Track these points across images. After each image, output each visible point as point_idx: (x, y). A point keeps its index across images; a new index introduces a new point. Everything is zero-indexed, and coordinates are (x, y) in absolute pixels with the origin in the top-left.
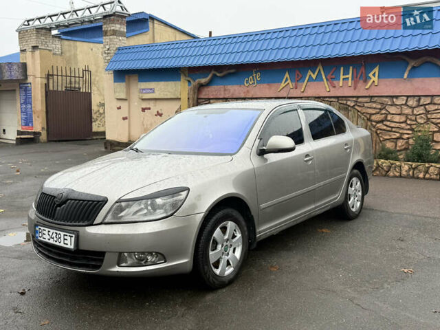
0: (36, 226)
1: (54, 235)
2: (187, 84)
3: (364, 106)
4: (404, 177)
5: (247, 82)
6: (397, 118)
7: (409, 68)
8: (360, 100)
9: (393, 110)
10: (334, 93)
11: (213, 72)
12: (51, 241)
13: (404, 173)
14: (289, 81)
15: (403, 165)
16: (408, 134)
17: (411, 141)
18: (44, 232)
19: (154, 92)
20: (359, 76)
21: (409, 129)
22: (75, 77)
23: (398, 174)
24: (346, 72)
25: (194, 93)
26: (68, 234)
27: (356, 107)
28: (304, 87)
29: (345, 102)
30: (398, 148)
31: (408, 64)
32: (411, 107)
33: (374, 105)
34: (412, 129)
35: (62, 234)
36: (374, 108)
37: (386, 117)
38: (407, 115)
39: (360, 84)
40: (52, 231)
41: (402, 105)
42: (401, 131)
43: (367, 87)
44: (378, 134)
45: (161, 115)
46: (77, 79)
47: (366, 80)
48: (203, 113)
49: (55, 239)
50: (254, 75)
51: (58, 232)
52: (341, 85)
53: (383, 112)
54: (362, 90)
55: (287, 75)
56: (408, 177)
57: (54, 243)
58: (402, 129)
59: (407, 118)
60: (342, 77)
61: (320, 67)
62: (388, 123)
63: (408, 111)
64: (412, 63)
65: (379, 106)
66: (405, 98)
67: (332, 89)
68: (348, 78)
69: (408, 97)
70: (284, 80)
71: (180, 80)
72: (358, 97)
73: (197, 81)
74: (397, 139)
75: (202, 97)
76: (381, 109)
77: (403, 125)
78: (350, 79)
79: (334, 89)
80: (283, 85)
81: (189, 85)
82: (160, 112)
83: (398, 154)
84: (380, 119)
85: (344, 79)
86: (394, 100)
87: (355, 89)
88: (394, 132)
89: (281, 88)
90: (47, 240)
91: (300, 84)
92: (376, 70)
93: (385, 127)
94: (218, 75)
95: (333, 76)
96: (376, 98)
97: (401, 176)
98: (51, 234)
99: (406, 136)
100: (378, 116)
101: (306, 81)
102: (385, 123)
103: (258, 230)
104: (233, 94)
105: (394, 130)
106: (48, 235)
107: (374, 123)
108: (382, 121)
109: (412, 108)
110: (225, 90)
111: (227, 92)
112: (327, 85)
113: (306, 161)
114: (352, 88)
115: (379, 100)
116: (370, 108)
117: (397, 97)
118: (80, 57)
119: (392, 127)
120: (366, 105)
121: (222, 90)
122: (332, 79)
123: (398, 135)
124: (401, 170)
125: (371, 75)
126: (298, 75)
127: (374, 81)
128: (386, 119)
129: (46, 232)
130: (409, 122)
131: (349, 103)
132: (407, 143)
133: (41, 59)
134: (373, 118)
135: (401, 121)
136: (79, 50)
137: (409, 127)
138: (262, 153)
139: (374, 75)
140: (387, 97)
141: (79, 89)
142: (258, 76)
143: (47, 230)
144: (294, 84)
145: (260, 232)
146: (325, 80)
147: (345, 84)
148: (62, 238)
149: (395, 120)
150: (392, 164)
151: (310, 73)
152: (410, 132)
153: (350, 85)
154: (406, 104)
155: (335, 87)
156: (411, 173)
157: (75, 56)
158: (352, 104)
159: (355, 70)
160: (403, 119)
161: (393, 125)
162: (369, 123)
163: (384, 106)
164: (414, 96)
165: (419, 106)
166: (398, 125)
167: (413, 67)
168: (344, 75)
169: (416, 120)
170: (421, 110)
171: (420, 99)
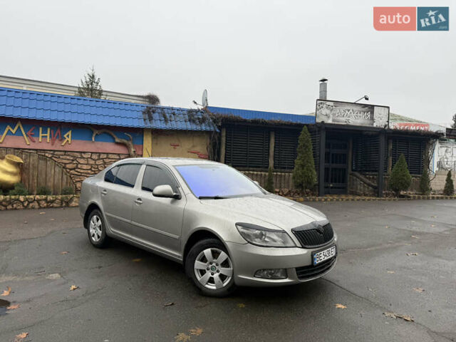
3: (59, 158)
6: (85, 167)
7: (94, 135)
8: (56, 153)
9: (82, 161)
10: (33, 146)
24: (45, 131)
27: (53, 158)
29: (43, 154)
31: (93, 132)
33: (68, 157)
36: (69, 160)
37: (77, 166)
38: (92, 165)
39: (57, 142)
41: (88, 158)
43: (62, 144)
44: (71, 178)
47: (61, 139)
52: (40, 140)
53: (75, 162)
54: (58, 146)
58: (89, 174)
59: (92, 167)
60: (41, 135)
61: (19, 125)
62: (79, 170)
63: (92, 162)
64: (96, 132)
65: (72, 158)
66: (90, 154)
67: (32, 143)
68: (46, 136)
69: (92, 153)
72: (55, 151)
76: (73, 160)
77: (89, 171)
78: (48, 137)
84: (73, 167)
85: (42, 137)
86: (83, 155)
87: (53, 145)
92: (70, 133)
93: (76, 173)
96: (69, 153)
100: (71, 165)
102: (76, 170)
105: (83, 174)
107: (68, 170)
108: (74, 169)
109: (95, 160)
112: (27, 140)
114: (50, 144)
115: (71, 154)
116: (64, 159)
117: (84, 153)
120: (61, 157)
122: (32, 135)
125: (65, 136)
127: (68, 141)
128: (77, 168)
130: (93, 169)
131: (47, 155)
134: (67, 166)
135: (88, 169)
137: (93, 172)
139: (68, 136)
140: (77, 152)
146: (24, 135)
147: (44, 141)
149: (83, 168)
153: (48, 141)
154: (91, 158)
155: (34, 142)
158: (50, 156)
159: (52, 131)
160: (89, 167)
161: (82, 171)
162: (64, 170)
163: (75, 158)
164: (96, 153)
165: (99, 159)
166: (86, 171)
167: (97, 134)
168: (42, 133)
169: (97, 168)
170: (100, 162)
171: (99, 156)
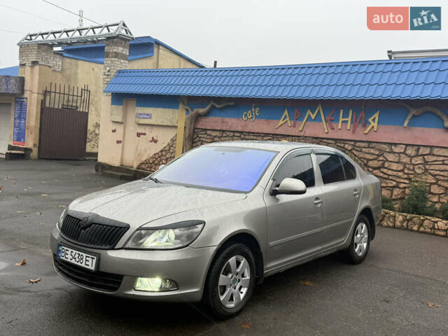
0: (60, 245)
1: (77, 256)
2: (185, 112)
3: (361, 151)
4: (398, 228)
5: (246, 116)
6: (394, 166)
7: (410, 116)
8: (358, 144)
9: (391, 157)
10: (332, 135)
11: (212, 103)
12: (73, 261)
13: (398, 224)
14: (288, 119)
15: (397, 215)
16: (405, 183)
17: (407, 191)
18: (67, 252)
19: (150, 118)
20: (358, 120)
21: (406, 179)
22: (73, 95)
23: (391, 225)
24: (345, 115)
25: (191, 123)
26: (90, 256)
27: (354, 151)
28: (302, 126)
29: (342, 145)
30: (393, 197)
31: (409, 112)
32: (409, 156)
33: (372, 151)
34: (409, 179)
35: (85, 255)
36: (373, 154)
37: (383, 164)
38: (405, 164)
39: (359, 129)
40: (75, 252)
41: (401, 153)
42: (398, 180)
43: (366, 132)
45: (156, 142)
46: (75, 98)
47: (366, 124)
48: (221, 151)
49: (77, 260)
50: (253, 109)
51: (81, 253)
52: (340, 127)
53: (381, 158)
54: (360, 134)
55: (286, 113)
56: (401, 228)
57: (76, 263)
58: (399, 177)
59: (405, 167)
60: (341, 119)
61: (320, 108)
62: (385, 171)
63: (406, 160)
64: (414, 112)
65: (377, 153)
66: (404, 146)
67: (330, 131)
68: (347, 121)
69: (407, 145)
70: (283, 117)
71: (178, 108)
72: (356, 141)
73: (195, 110)
74: (394, 187)
75: (199, 127)
76: (379, 156)
77: (400, 174)
78: (349, 122)
79: (332, 131)
80: (281, 122)
81: (187, 114)
82: (155, 138)
83: (394, 203)
84: (377, 166)
85: (343, 122)
86: (393, 147)
88: (391, 180)
89: (279, 125)
90: (69, 260)
91: (298, 122)
92: (376, 116)
93: (381, 175)
94: (217, 106)
95: (333, 118)
96: (374, 145)
97: (394, 227)
98: (73, 254)
99: (402, 185)
100: (376, 162)
101: (305, 121)
102: (381, 170)
103: (265, 267)
104: (230, 127)
105: (390, 177)
106: (70, 256)
107: (371, 169)
108: (378, 168)
109: (411, 157)
110: (223, 122)
111: (224, 124)
112: (325, 126)
113: (316, 204)
114: (351, 131)
115: (378, 146)
116: (367, 153)
117: (396, 144)
118: (80, 76)
119: (389, 175)
120: (363, 150)
121: (220, 121)
122: (332, 120)
123: (394, 183)
124: (395, 220)
125: (370, 120)
126: (297, 113)
127: (373, 127)
128: (383, 166)
129: (69, 253)
130: (406, 171)
131: (346, 146)
132: (404, 192)
133: (40, 75)
134: (371, 163)
135: (399, 169)
136: (80, 68)
137: (406, 176)
138: (274, 193)
139: (374, 120)
140: (385, 143)
141: (77, 108)
142: (257, 111)
143: (70, 250)
144: (292, 122)
145: (267, 269)
146: (324, 121)
147: (344, 127)
148: (84, 260)
149: (392, 168)
150: (386, 213)
151: (309, 112)
152: (407, 182)
153: (349, 128)
154: (404, 153)
155: (333, 129)
156: (405, 224)
157: (76, 74)
158: (350, 148)
159: (354, 113)
160: (401, 167)
161: (390, 172)
163: (382, 153)
164: (413, 145)
165: (417, 155)
166: (395, 173)
167: (414, 116)
168: (343, 117)
169: (413, 170)
170: (419, 160)
171: (418, 149)
